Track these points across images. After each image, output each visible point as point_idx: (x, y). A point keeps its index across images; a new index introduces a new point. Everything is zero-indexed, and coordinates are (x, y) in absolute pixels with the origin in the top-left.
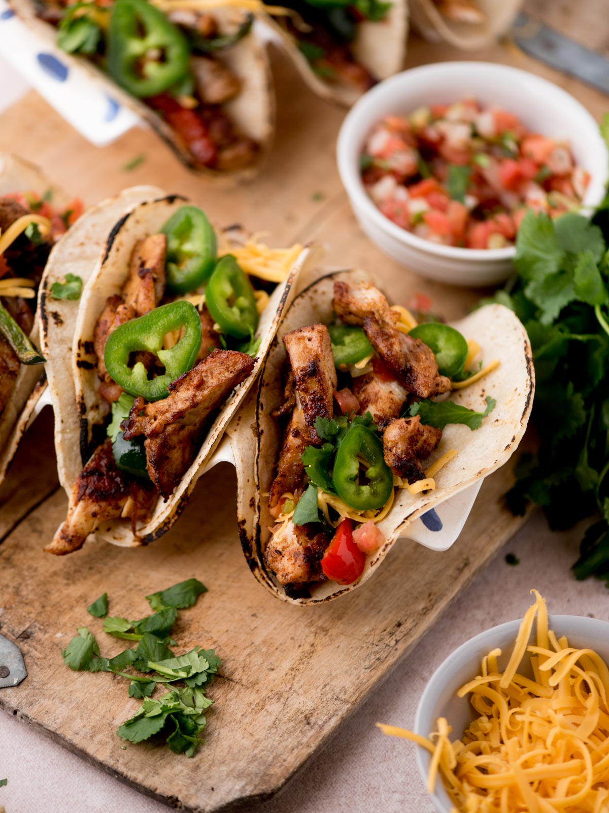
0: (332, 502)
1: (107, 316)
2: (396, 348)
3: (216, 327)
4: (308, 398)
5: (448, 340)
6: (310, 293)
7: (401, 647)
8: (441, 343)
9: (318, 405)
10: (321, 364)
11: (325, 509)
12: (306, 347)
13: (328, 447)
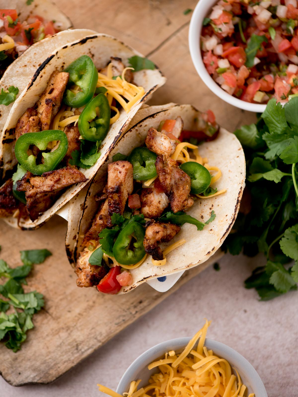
0: (110, 258)
1: (24, 119)
2: (168, 181)
3: (80, 138)
4: (112, 201)
5: (201, 174)
6: (136, 128)
7: (138, 316)
8: (197, 175)
9: (116, 206)
10: (122, 187)
11: (106, 260)
12: (117, 176)
13: (116, 229)
